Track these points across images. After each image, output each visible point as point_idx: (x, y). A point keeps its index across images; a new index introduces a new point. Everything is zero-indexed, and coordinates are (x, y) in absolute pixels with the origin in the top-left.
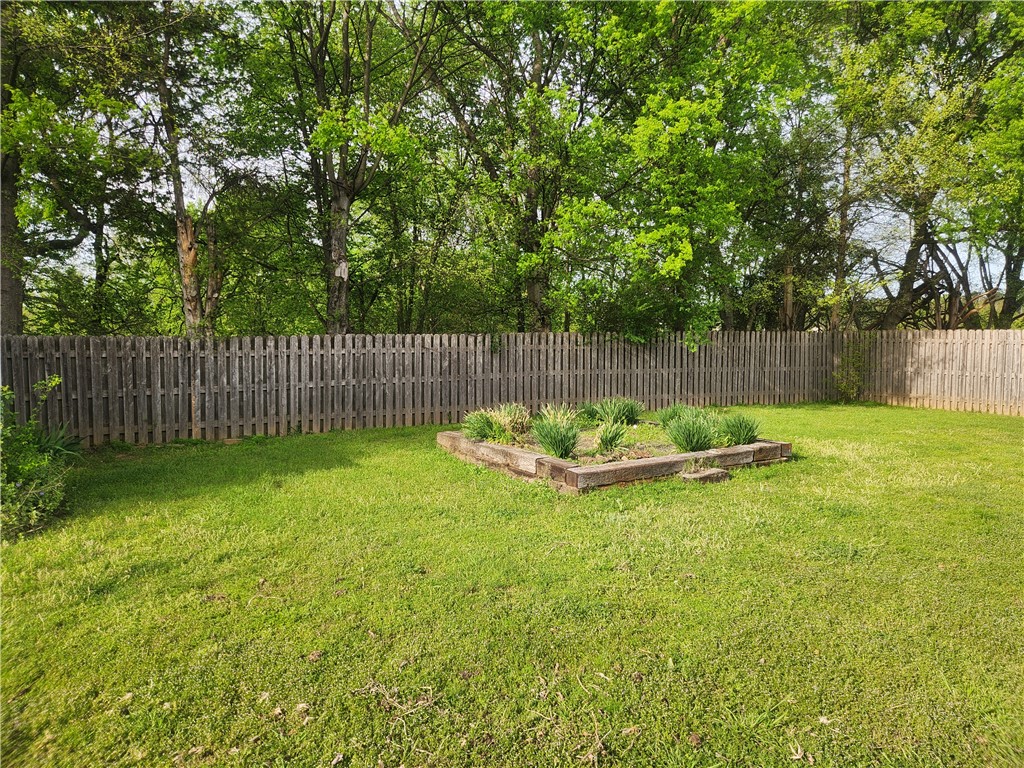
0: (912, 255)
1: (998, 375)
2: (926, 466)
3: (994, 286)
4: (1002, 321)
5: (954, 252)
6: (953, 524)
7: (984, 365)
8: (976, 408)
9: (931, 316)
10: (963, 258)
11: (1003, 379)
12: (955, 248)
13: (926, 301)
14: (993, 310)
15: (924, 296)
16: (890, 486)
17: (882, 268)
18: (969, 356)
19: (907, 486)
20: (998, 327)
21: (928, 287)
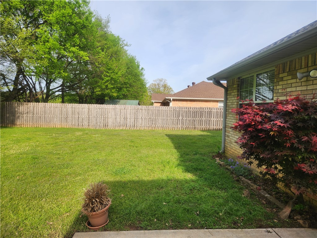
0: (17, 78)
1: (43, 116)
2: (19, 146)
3: (43, 90)
4: (45, 100)
5: (31, 79)
6: (24, 163)
7: (39, 113)
8: (37, 126)
9: (24, 98)
10: (34, 81)
11: (45, 117)
12: (31, 77)
13: (22, 93)
14: (43, 97)
15: (21, 92)
16: (5, 154)
17: (6, 81)
18: (35, 111)
19: (11, 153)
20: (44, 102)
21: (23, 88)
